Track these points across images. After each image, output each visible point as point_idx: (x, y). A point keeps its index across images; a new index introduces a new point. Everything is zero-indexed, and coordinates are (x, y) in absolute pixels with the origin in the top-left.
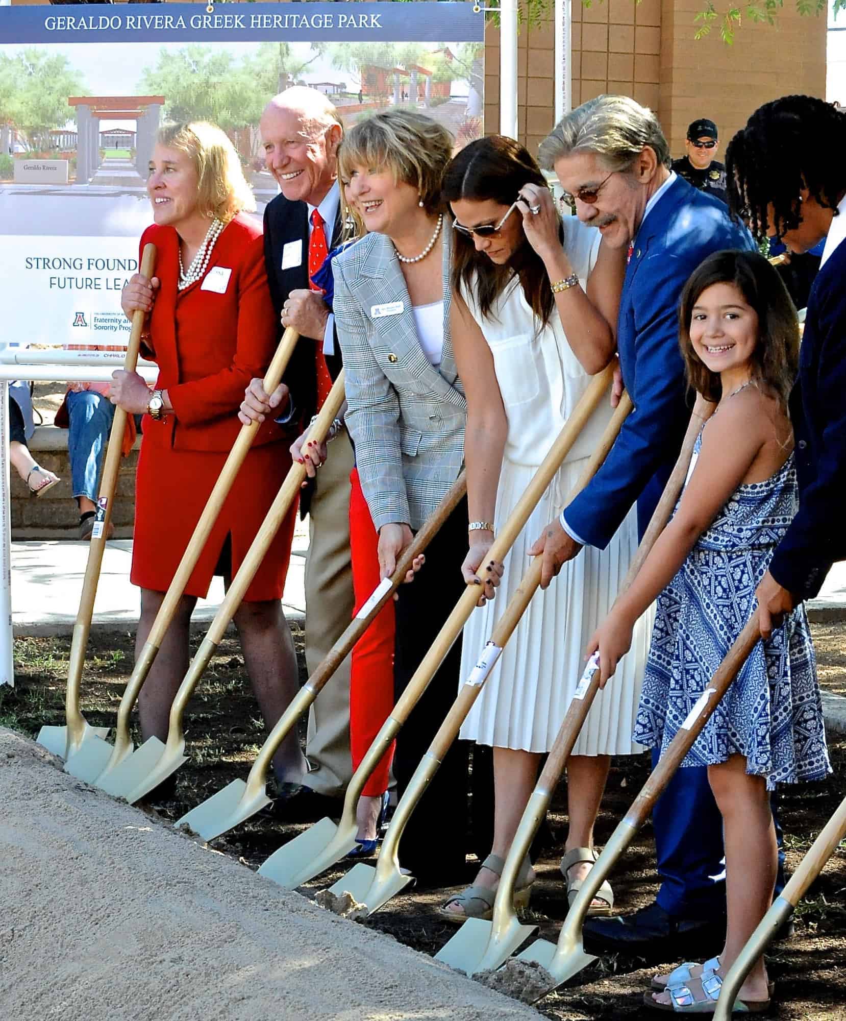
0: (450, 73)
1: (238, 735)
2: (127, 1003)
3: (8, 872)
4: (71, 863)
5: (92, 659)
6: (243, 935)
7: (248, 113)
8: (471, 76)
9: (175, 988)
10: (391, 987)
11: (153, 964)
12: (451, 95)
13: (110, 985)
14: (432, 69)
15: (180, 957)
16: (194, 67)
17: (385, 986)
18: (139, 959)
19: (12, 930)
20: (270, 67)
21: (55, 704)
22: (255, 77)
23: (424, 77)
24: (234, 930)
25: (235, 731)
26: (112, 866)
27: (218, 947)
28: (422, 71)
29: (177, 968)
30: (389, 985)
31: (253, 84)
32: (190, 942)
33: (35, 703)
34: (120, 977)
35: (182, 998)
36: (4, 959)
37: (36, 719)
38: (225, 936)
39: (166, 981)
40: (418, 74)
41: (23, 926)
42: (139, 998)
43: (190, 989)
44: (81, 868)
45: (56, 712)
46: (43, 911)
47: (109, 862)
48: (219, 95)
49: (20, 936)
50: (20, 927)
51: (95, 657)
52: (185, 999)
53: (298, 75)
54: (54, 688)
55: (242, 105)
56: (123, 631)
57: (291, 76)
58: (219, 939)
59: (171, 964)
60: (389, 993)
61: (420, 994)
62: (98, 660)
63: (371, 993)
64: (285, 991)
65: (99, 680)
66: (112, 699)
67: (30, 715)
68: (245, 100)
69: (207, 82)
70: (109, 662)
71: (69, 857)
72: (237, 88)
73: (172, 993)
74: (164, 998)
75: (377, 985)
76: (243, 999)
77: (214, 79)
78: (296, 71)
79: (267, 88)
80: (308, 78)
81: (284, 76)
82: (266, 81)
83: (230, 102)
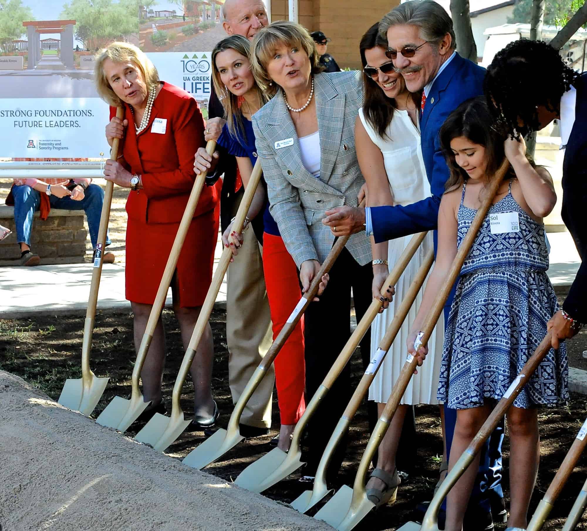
1: (123, 370)
2: (92, 526)
3: (14, 452)
4: (50, 447)
5: (38, 330)
6: (155, 486)
7: (122, 28)
9: (120, 517)
10: (246, 514)
11: (105, 503)
13: (81, 516)
15: (120, 500)
16: (91, 3)
17: (243, 513)
18: (97, 501)
19: (20, 485)
20: (134, 3)
21: (20, 356)
22: (125, 8)
23: (218, 6)
24: (150, 483)
25: (121, 369)
26: (74, 447)
27: (142, 493)
28: (217, 3)
29: (119, 506)
30: (245, 513)
32: (125, 490)
33: (10, 355)
34: (86, 512)
35: (124, 523)
36: (17, 502)
37: (12, 364)
38: (145, 486)
39: (114, 513)
40: (216, 5)
41: (26, 483)
42: (99, 523)
43: (128, 518)
44: (56, 449)
45: (22, 361)
46: (37, 474)
47: (72, 445)
48: (105, 19)
49: (25, 489)
50: (25, 483)
51: (40, 330)
52: (126, 524)
53: (149, 7)
54: (19, 347)
55: (119, 24)
56: (53, 314)
57: (145, 7)
58: (142, 488)
59: (116, 503)
60: (246, 517)
61: (263, 517)
62: (41, 331)
63: (235, 518)
64: (186, 518)
65: (43, 342)
66: (52, 352)
67: (8, 362)
68: (120, 21)
69: (99, 12)
70: (47, 332)
71: (48, 443)
72: (116, 15)
73: (118, 520)
74: (114, 523)
75: (238, 513)
76: (162, 523)
77: (103, 10)
78: (148, 5)
79: (132, 14)
80: (155, 8)
81: (141, 7)
82: (132, 10)
83: (112, 23)
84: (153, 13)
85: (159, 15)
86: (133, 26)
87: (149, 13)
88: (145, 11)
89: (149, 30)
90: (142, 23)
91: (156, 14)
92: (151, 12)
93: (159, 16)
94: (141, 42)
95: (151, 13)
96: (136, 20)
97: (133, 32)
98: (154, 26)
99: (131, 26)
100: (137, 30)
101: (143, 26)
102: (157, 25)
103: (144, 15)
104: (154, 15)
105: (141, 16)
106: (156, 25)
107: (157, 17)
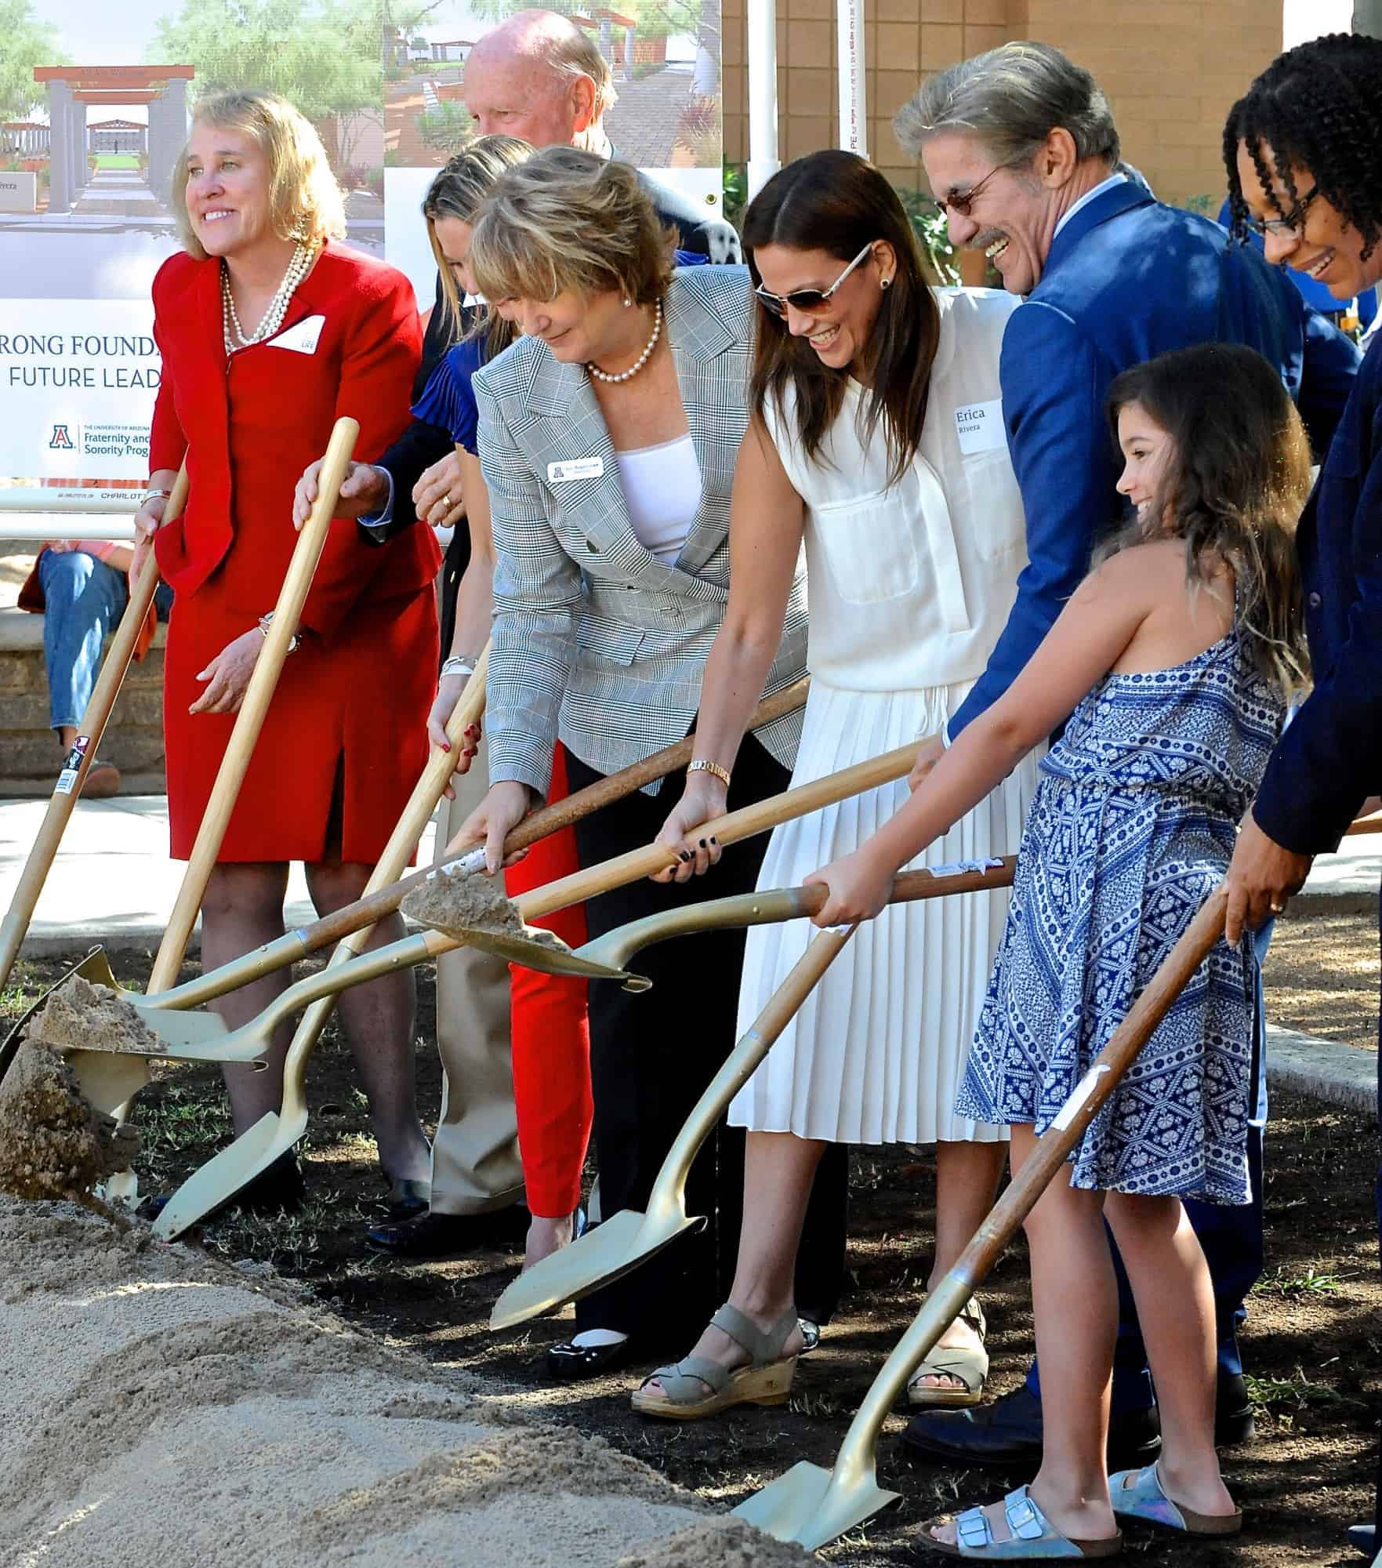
0: (664, 22)
1: (333, 1117)
6: (349, 1449)
7: (332, 93)
8: (701, 27)
9: (240, 1538)
11: (201, 1498)
12: (667, 58)
13: (130, 1535)
14: (635, 16)
15: (246, 1488)
16: (241, 16)
18: (180, 1491)
20: (368, 16)
22: (342, 32)
23: (622, 30)
24: (334, 1441)
25: (327, 1111)
27: (309, 1469)
28: (618, 19)
29: (241, 1505)
31: (340, 45)
32: (262, 1461)
34: (148, 1522)
38: (319, 1451)
39: (223, 1527)
40: (613, 26)
43: (264, 1540)
48: (284, 62)
53: (415, 29)
55: (323, 78)
56: (139, 946)
57: (403, 31)
58: (310, 1456)
59: (232, 1499)
68: (328, 70)
69: (264, 41)
72: (314, 52)
73: (235, 1547)
77: (274, 37)
78: (411, 22)
79: (364, 52)
80: (430, 34)
81: (390, 31)
82: (362, 39)
83: (303, 76)
84: (426, 48)
85: (444, 55)
86: (365, 87)
87: (412, 49)
88: (400, 41)
89: (413, 101)
90: (392, 77)
91: (435, 53)
92: (420, 44)
93: (445, 60)
94: (389, 135)
95: (419, 49)
96: (374, 68)
97: (365, 105)
98: (427, 86)
99: (359, 87)
100: (377, 99)
101: (394, 89)
102: (437, 84)
103: (400, 53)
104: (428, 54)
105: (388, 58)
106: (433, 85)
107: (436, 61)
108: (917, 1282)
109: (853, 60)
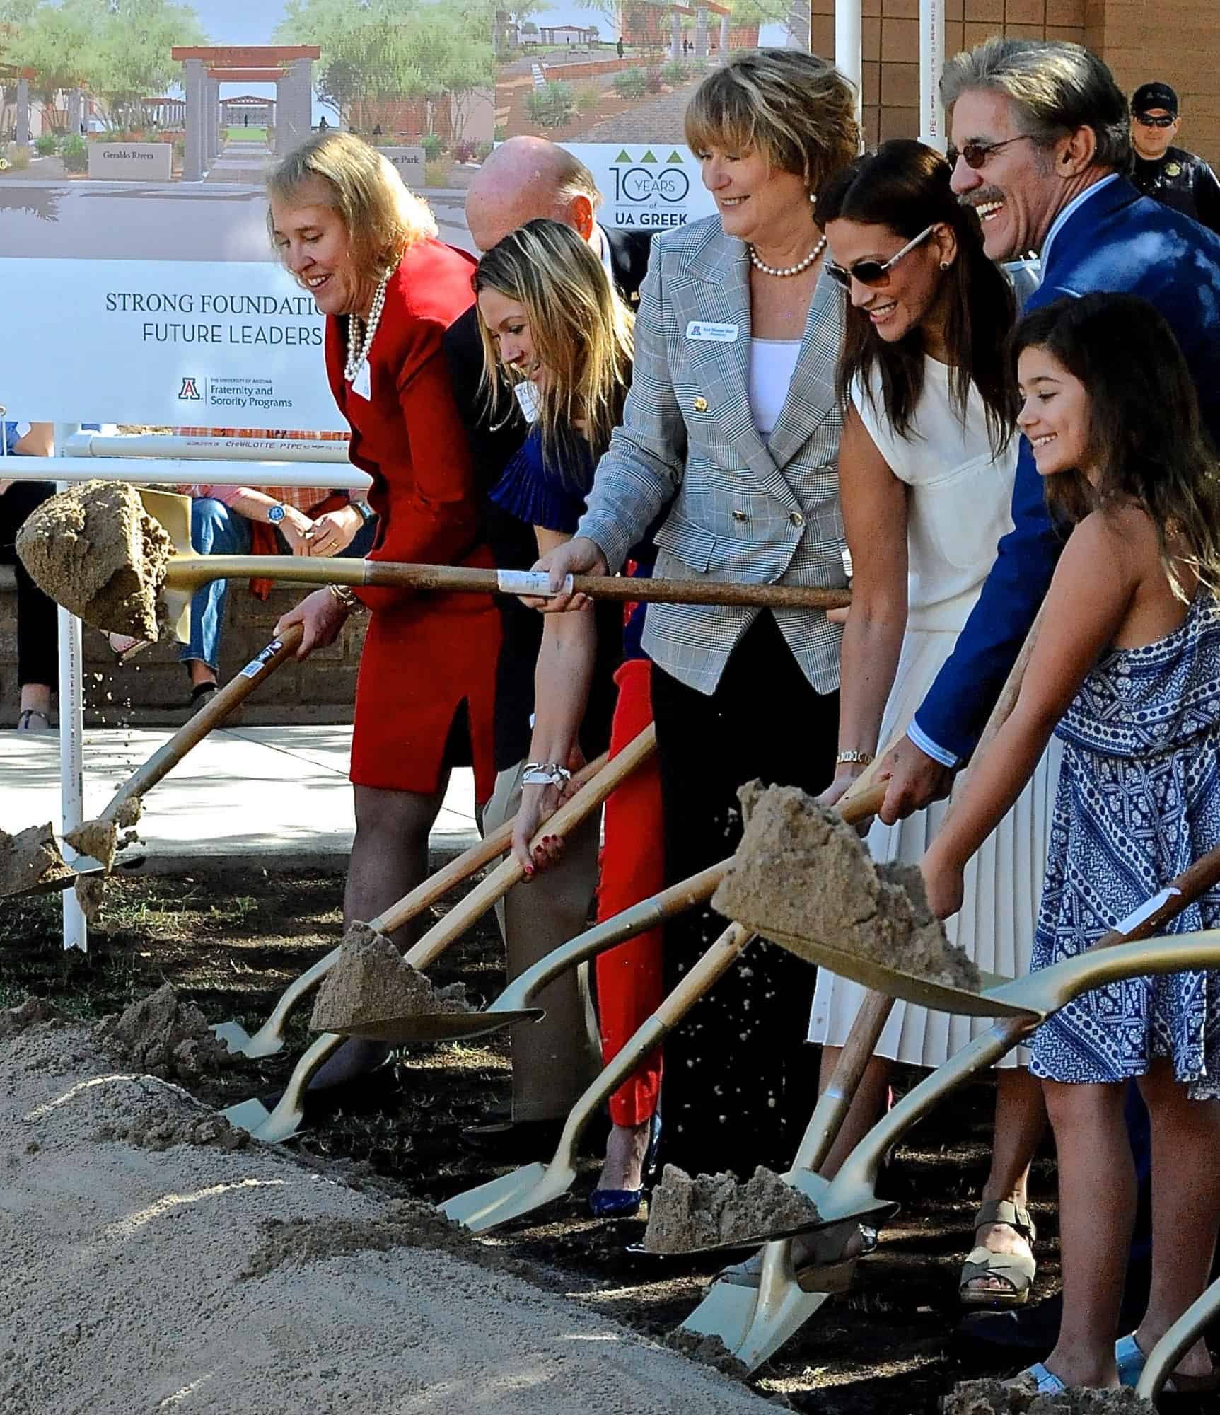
0: (757, 11)
3: (73, 1236)
4: (170, 1225)
5: (207, 909)
6: (432, 1336)
7: (446, 74)
8: (790, 16)
11: (293, 1379)
14: (731, 5)
15: (335, 1370)
16: (364, 2)
18: (273, 1371)
19: (78, 1326)
20: (482, 2)
21: (148, 977)
22: (458, 16)
23: (717, 18)
24: (419, 1328)
26: (233, 1228)
27: (394, 1355)
28: (714, 8)
29: (330, 1386)
31: (456, 28)
32: (349, 1346)
33: (120, 977)
34: (242, 1400)
36: (66, 1371)
37: (120, 1000)
38: (404, 1337)
40: (710, 13)
41: (95, 1321)
45: (149, 990)
46: (127, 1298)
48: (402, 45)
49: (90, 1335)
51: (213, 907)
53: (525, 15)
54: (148, 954)
55: (439, 59)
56: (255, 866)
57: (514, 16)
58: (395, 1342)
62: (217, 912)
65: (218, 942)
66: (238, 970)
67: (109, 994)
68: (444, 52)
69: (385, 25)
70: (233, 915)
72: (432, 35)
77: (394, 21)
78: (521, 9)
79: (477, 35)
80: (539, 20)
81: (502, 16)
82: (476, 23)
83: (420, 56)
84: (535, 33)
85: (552, 38)
86: (478, 67)
87: (523, 32)
88: (511, 26)
89: (521, 81)
90: (503, 59)
91: (544, 36)
92: (529, 29)
93: (552, 43)
94: (499, 112)
95: (529, 33)
96: (487, 50)
97: (477, 84)
98: (536, 68)
99: (472, 68)
100: (489, 78)
101: (504, 69)
102: (545, 66)
103: (511, 36)
104: (537, 38)
105: (500, 42)
106: (541, 67)
107: (544, 44)
108: (971, 1191)
109: (933, 50)
